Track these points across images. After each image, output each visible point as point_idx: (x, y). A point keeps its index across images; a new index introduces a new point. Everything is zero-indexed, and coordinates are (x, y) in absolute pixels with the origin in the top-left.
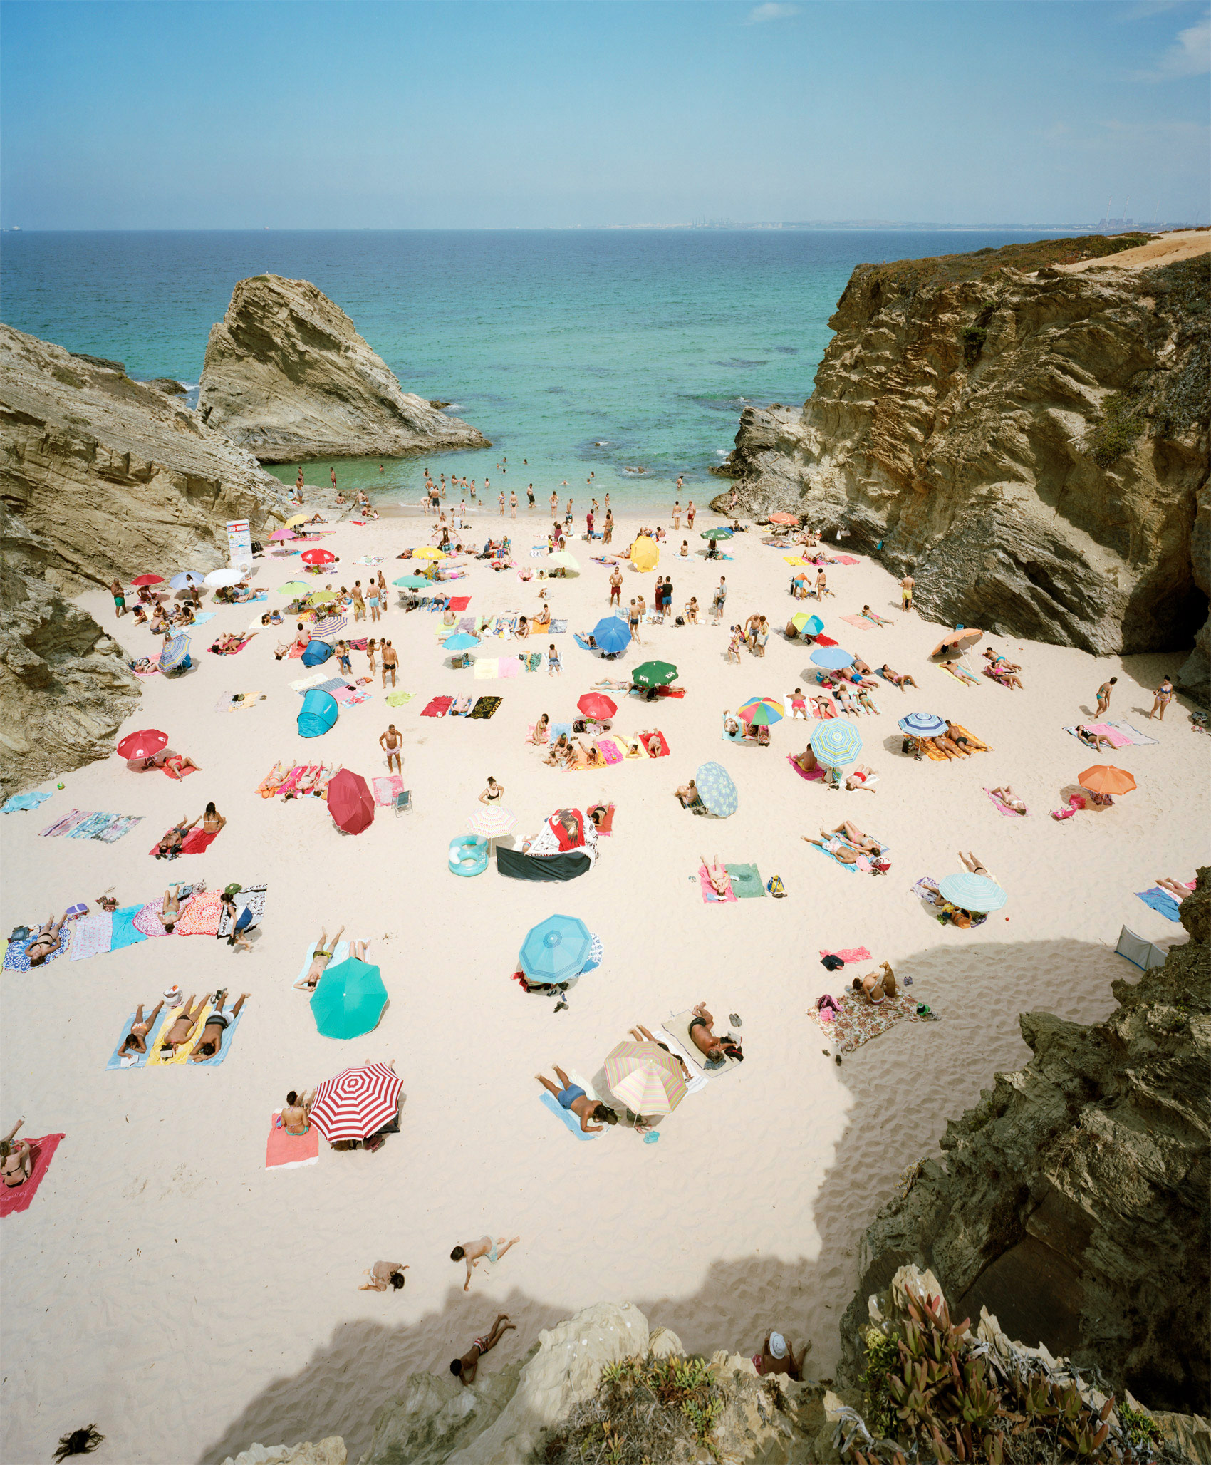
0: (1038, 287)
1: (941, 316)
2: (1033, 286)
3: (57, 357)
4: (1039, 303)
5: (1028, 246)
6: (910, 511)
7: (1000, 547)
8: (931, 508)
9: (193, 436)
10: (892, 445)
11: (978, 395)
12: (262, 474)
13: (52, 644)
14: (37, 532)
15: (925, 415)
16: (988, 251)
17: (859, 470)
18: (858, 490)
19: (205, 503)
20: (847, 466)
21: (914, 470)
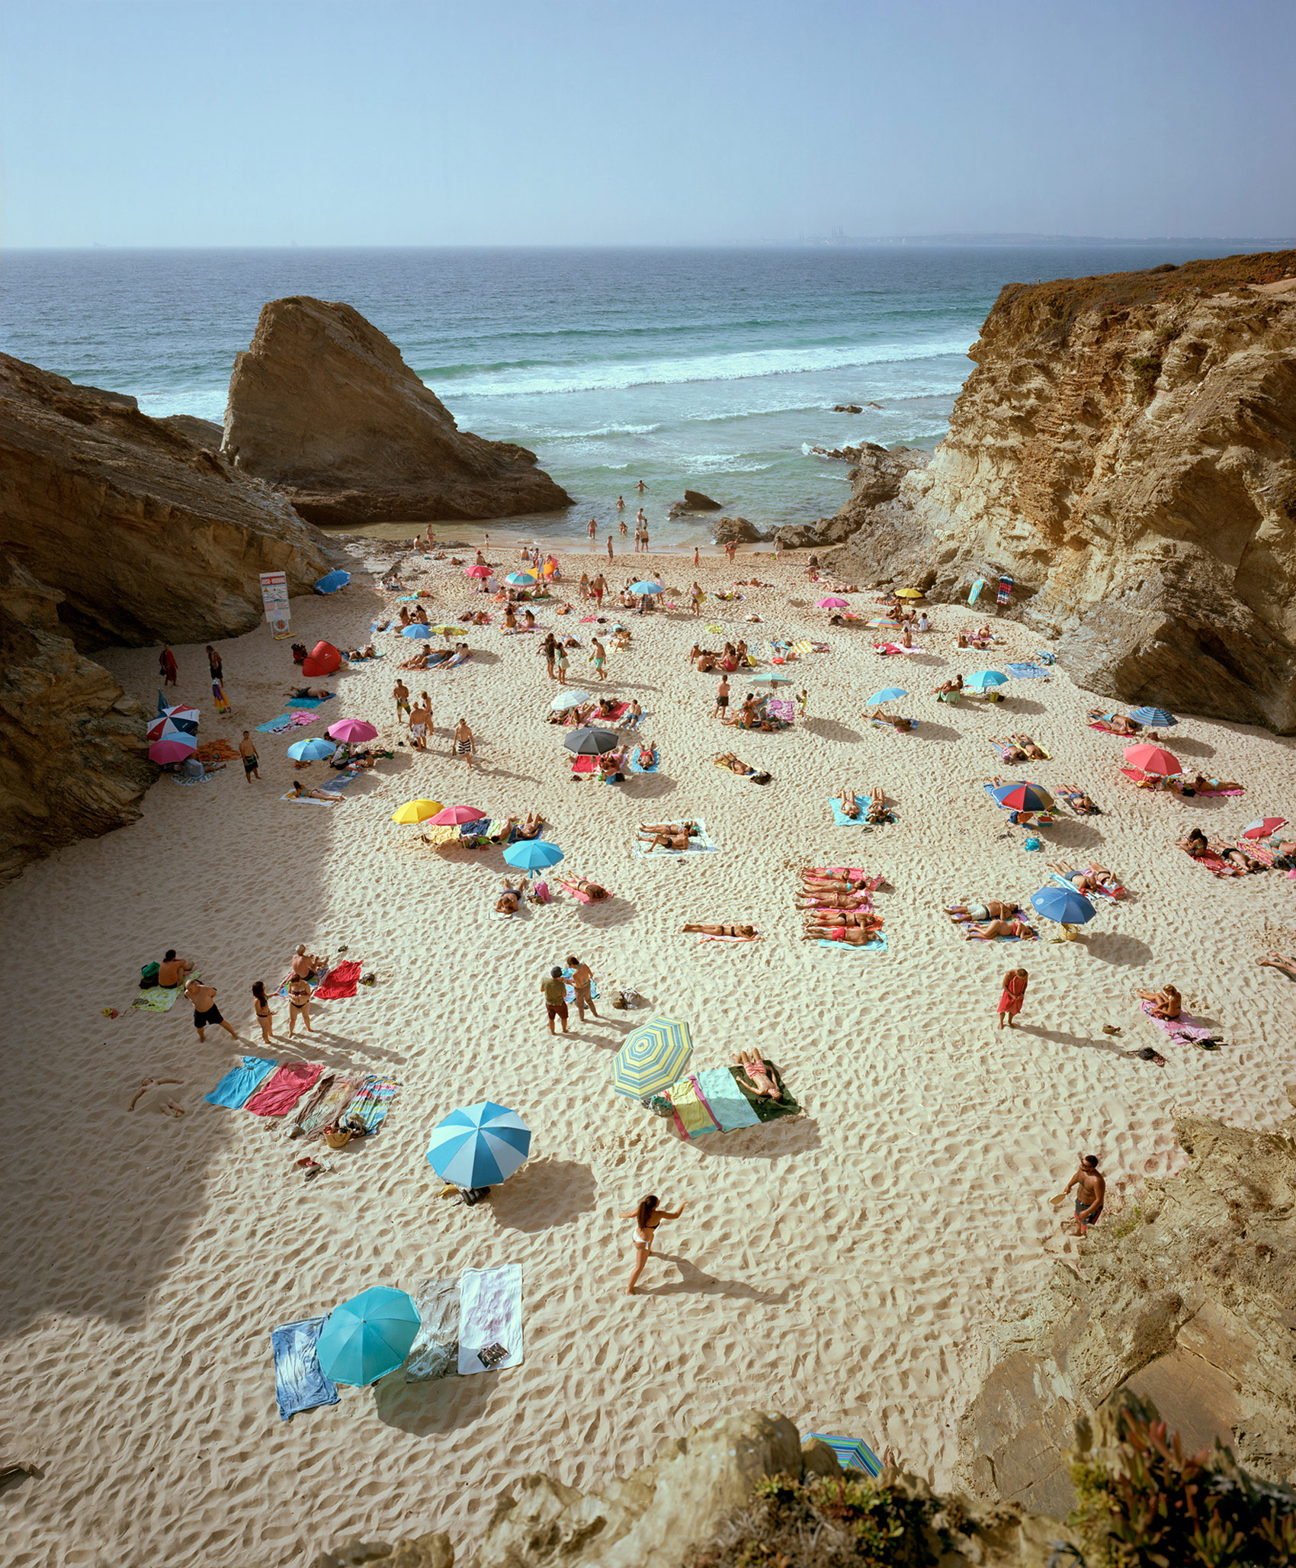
0: (1231, 309)
1: (1107, 345)
2: (1221, 309)
3: (60, 390)
4: (1230, 330)
5: (1217, 262)
6: (1061, 569)
7: (1165, 610)
8: (1084, 567)
9: (218, 479)
10: (1040, 495)
11: (1149, 436)
12: (298, 522)
13: (67, 703)
14: (45, 582)
15: (1084, 460)
16: (1170, 268)
17: (1002, 523)
18: (999, 545)
19: (234, 553)
20: (985, 518)
21: (1066, 524)
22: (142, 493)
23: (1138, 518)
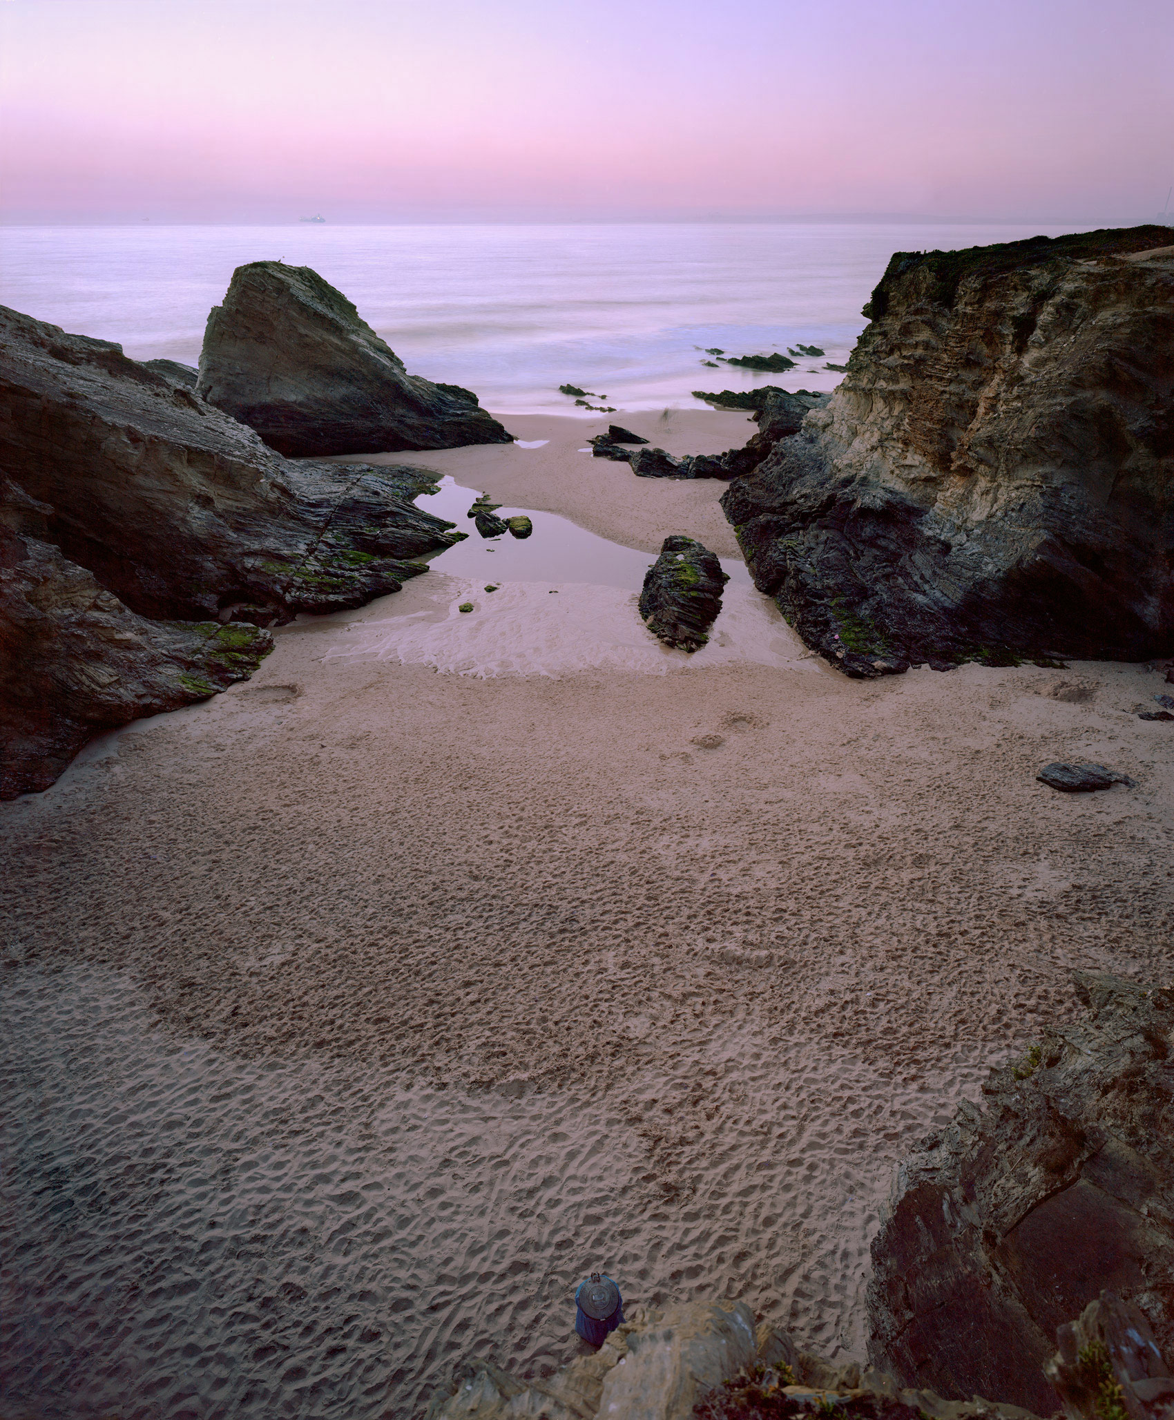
0: (1099, 274)
1: (987, 304)
2: (1090, 274)
3: (52, 336)
4: (1098, 292)
6: (949, 493)
7: (1046, 529)
8: (971, 492)
9: (193, 412)
10: (930, 430)
11: (1027, 381)
12: (262, 448)
13: (53, 600)
14: (36, 498)
15: (968, 401)
16: (1041, 239)
17: (894, 454)
18: (892, 472)
19: (206, 475)
20: (880, 450)
21: (953, 455)
22: (125, 423)
23: (1018, 450)
